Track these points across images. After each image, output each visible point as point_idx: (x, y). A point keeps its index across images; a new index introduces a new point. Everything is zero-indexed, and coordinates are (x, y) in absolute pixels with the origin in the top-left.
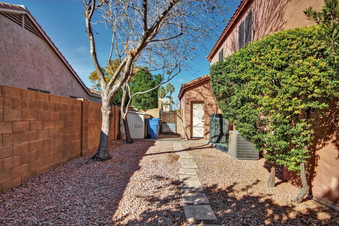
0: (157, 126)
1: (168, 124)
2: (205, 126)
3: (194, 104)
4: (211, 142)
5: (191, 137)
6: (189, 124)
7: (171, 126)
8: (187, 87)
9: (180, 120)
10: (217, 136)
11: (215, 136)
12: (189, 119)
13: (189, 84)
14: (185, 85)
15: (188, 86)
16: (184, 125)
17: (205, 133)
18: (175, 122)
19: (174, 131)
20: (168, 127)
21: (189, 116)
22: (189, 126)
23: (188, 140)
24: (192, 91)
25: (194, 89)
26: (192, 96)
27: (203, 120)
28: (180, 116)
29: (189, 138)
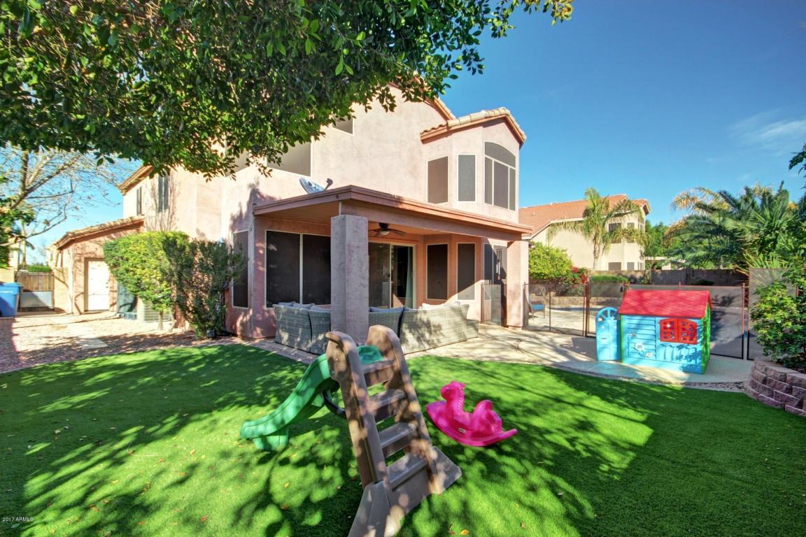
0: (15, 295)
1: (36, 293)
2: (112, 293)
3: (92, 261)
4: (118, 313)
5: (86, 311)
6: (82, 290)
7: (43, 297)
8: (77, 237)
9: (63, 286)
10: (128, 304)
11: (125, 305)
12: (82, 284)
13: (82, 232)
14: (73, 233)
15: (79, 235)
16: (72, 292)
17: (111, 303)
18: (51, 289)
19: (50, 305)
20: (36, 297)
21: (81, 279)
22: (82, 293)
23: (81, 314)
24: (86, 243)
25: (92, 240)
26: (88, 250)
27: (108, 285)
28: (62, 278)
29: (82, 310)
